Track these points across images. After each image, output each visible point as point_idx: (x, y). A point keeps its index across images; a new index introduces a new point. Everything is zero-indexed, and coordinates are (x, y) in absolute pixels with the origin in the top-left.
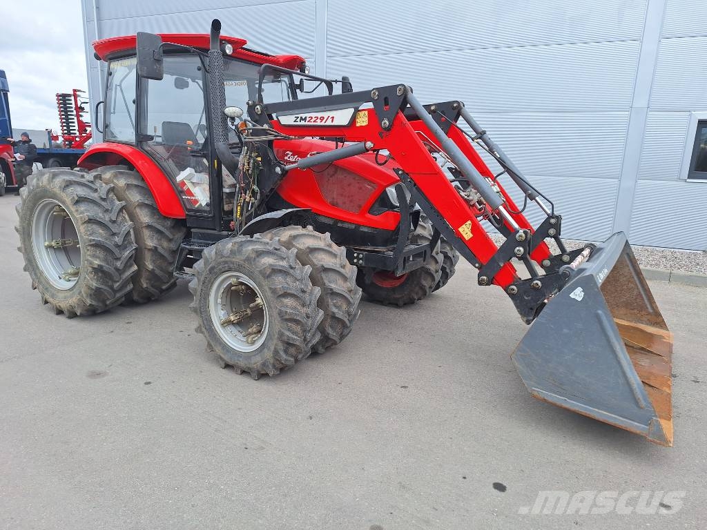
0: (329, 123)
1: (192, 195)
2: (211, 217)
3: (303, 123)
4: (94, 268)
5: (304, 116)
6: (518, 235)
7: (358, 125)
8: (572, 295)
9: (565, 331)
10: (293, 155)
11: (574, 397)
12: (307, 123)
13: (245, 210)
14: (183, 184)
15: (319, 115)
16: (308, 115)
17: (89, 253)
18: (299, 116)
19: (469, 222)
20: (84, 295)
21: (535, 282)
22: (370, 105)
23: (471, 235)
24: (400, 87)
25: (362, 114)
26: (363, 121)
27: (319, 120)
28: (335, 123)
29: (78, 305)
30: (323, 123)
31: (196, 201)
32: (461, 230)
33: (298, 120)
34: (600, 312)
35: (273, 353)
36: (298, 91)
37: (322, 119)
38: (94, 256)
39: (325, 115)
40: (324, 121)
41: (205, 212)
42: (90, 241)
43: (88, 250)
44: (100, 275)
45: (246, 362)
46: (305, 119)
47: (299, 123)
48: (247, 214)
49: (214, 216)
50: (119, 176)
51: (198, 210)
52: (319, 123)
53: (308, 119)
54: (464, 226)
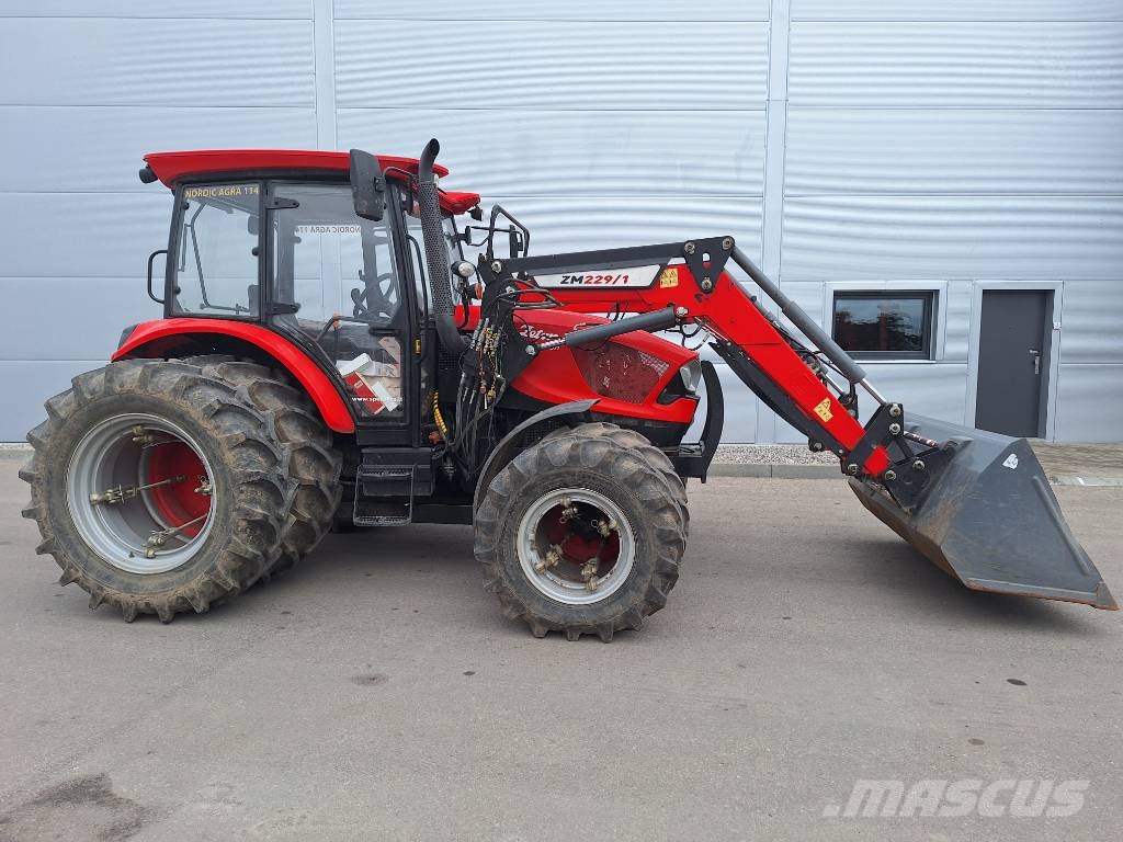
0: (620, 283)
1: (370, 394)
2: (404, 427)
3: (576, 284)
4: (251, 523)
5: (578, 275)
6: (892, 409)
7: (663, 286)
8: (1005, 464)
9: (1002, 505)
10: (536, 329)
11: (1017, 579)
12: (583, 285)
13: (477, 410)
14: (354, 378)
15: (604, 274)
16: (585, 274)
17: (243, 496)
18: (571, 275)
19: (827, 400)
20: (223, 572)
21: (917, 463)
22: (682, 261)
23: (831, 416)
24: (727, 240)
25: (668, 272)
26: (670, 280)
27: (603, 281)
28: (630, 283)
29: (201, 592)
30: (610, 284)
31: (379, 404)
32: (817, 410)
33: (569, 280)
34: (1036, 477)
35: (646, 595)
36: (463, 243)
37: (608, 279)
38: (253, 501)
39: (614, 274)
40: (613, 280)
41: (395, 419)
42: (250, 475)
43: (242, 492)
44: (258, 532)
45: (595, 618)
46: (581, 279)
47: (570, 285)
48: (481, 416)
49: (411, 424)
50: (234, 371)
51: (380, 418)
52: (603, 284)
53: (585, 280)
54: (820, 405)
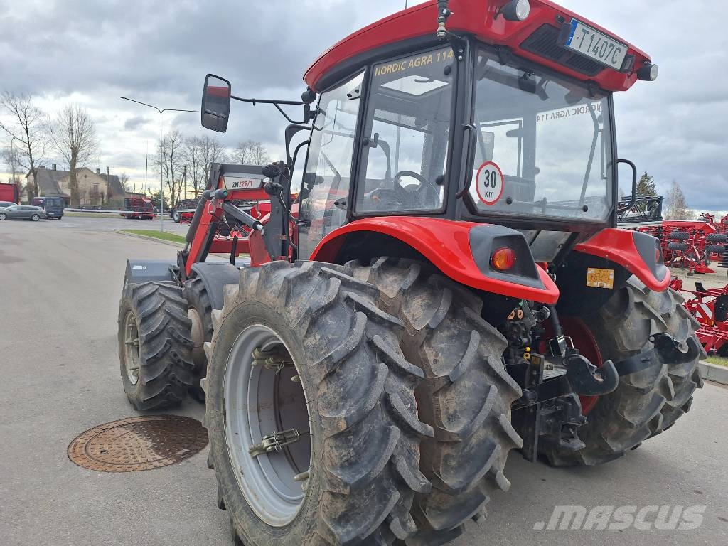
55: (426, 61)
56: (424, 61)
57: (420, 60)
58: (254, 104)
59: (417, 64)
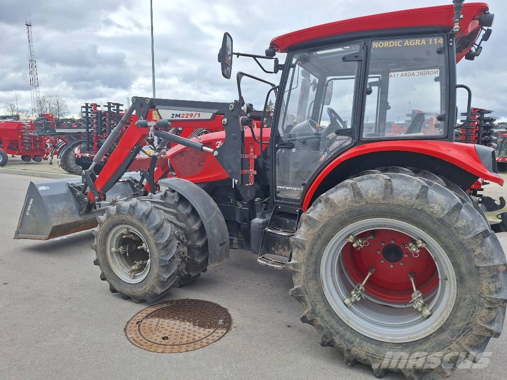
55: (420, 43)
56: (418, 43)
57: (415, 41)
58: (238, 57)
59: (412, 43)
